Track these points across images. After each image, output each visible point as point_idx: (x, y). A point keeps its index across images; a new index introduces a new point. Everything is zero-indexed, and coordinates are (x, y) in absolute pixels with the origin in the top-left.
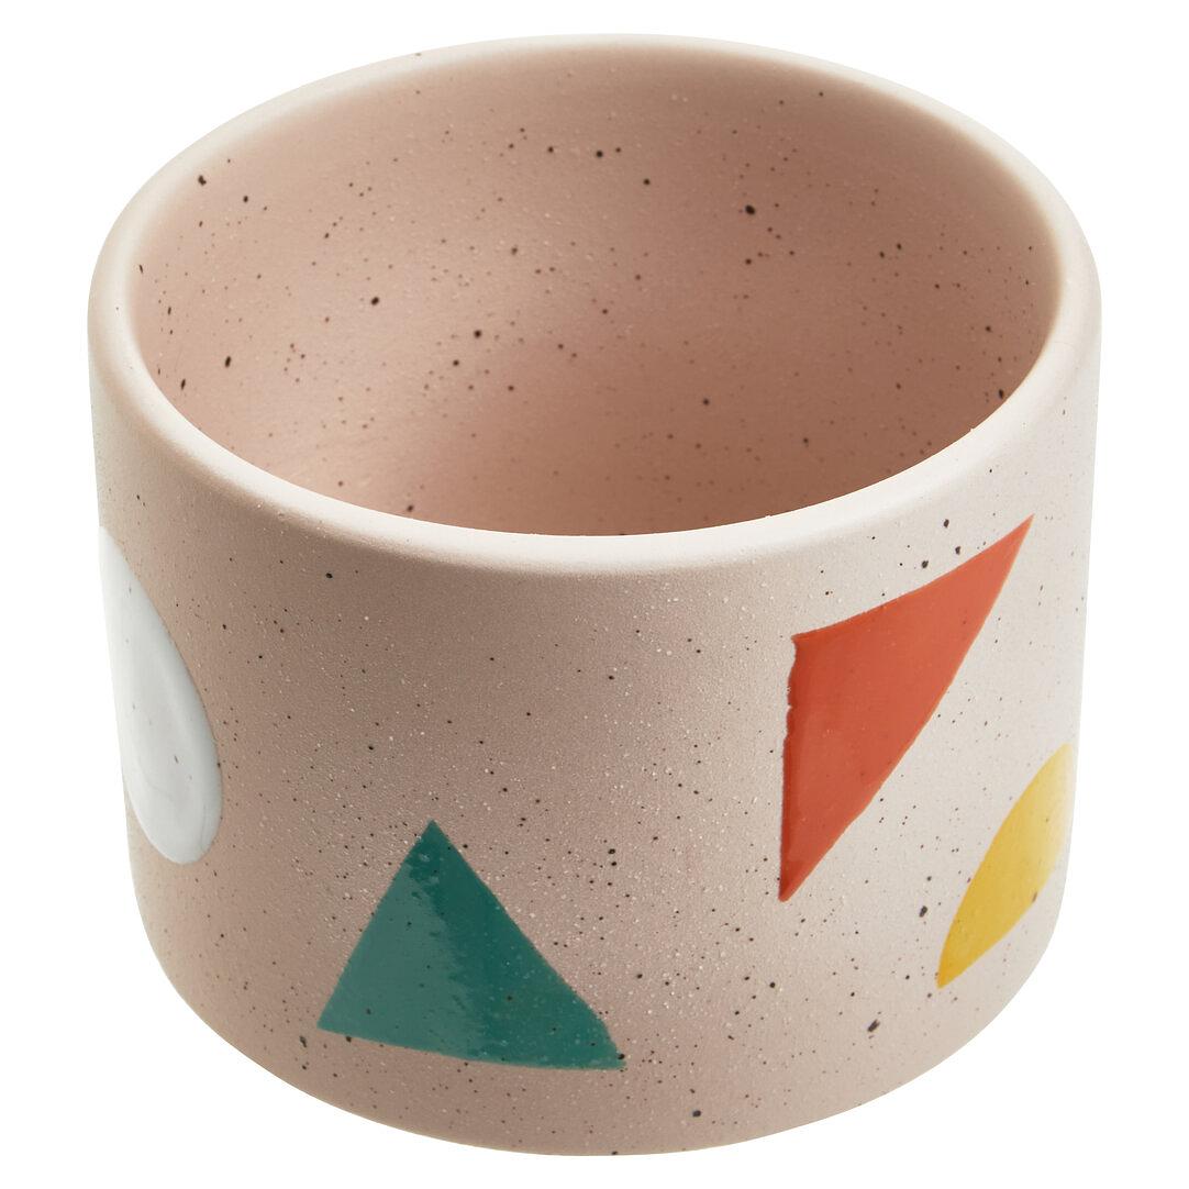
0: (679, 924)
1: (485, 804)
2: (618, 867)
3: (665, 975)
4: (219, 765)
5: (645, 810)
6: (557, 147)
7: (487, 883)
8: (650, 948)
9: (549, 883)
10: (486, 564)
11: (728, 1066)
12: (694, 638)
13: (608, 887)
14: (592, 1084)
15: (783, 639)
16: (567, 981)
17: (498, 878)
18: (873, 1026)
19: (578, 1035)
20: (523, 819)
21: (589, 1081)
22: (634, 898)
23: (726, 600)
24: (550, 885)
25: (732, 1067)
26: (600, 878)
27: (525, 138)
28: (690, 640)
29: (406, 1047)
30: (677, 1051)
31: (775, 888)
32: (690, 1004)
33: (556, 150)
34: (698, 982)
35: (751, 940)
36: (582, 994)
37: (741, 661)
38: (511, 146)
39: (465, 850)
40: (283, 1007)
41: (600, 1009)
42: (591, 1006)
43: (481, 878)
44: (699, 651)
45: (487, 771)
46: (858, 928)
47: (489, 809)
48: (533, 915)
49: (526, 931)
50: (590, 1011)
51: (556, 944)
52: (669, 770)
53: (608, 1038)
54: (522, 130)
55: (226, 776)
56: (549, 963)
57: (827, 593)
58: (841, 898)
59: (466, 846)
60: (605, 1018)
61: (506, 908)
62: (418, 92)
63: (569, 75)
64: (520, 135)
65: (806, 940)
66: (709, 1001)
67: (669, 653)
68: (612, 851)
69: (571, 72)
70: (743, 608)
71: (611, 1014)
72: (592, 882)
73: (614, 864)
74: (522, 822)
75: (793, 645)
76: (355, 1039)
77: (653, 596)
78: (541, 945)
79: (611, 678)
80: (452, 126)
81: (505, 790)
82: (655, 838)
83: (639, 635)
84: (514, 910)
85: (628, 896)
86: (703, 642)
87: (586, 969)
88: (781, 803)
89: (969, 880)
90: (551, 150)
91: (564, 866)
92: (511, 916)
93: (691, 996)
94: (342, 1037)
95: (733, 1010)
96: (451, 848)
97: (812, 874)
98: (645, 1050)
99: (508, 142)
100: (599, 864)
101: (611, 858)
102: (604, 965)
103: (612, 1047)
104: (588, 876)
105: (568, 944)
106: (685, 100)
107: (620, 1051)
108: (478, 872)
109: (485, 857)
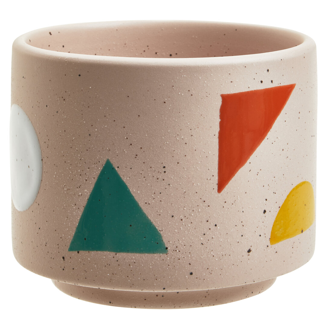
0: (185, 196)
1: (125, 150)
2: (166, 173)
3: (181, 216)
4: (42, 160)
5: (175, 152)
6: (158, 52)
7: (125, 181)
8: (176, 205)
9: (144, 179)
10: (127, 64)
11: (201, 255)
12: (190, 90)
13: (163, 181)
14: (157, 259)
15: (218, 95)
16: (149, 218)
17: (128, 178)
18: (249, 251)
19: (153, 239)
20: (137, 155)
21: (156, 258)
22: (171, 185)
23: (200, 78)
24: (144, 180)
25: (203, 256)
26: (160, 177)
27: (149, 49)
28: (189, 91)
29: (97, 251)
30: (184, 247)
31: (216, 187)
32: (189, 228)
33: (157, 53)
34: (192, 220)
35: (209, 206)
36: (154, 223)
37: (205, 100)
38: (144, 51)
39: (118, 169)
40: (57, 246)
41: (160, 229)
42: (157, 228)
43: (123, 179)
44: (192, 95)
45: (125, 138)
46: (243, 210)
47: (126, 152)
48: (139, 192)
49: (136, 198)
50: (156, 229)
51: (146, 203)
52: (182, 137)
53: (162, 241)
54: (148, 46)
55: (44, 163)
56: (144, 211)
57: (231, 82)
58: (237, 197)
59: (118, 167)
60: (161, 233)
61: (130, 190)
62: (117, 30)
63: (162, 30)
64: (147, 48)
65: (226, 210)
66: (195, 229)
67: (183, 94)
68: (164, 167)
69: (163, 29)
70: (205, 82)
71: (163, 231)
72: (158, 179)
73: (165, 172)
74: (136, 156)
75: (221, 97)
76: (80, 252)
77: (178, 74)
78: (141, 204)
79: (165, 102)
80: (127, 42)
81: (131, 144)
82: (178, 163)
83: (174, 87)
84: (133, 190)
85: (169, 185)
86: (193, 92)
87: (156, 213)
88: (218, 155)
89: (279, 207)
90: (156, 53)
91: (149, 173)
92: (132, 193)
93: (189, 225)
94: (77, 252)
95: (203, 233)
96: (113, 168)
97: (228, 184)
98: (174, 246)
99: (144, 49)
100: (160, 172)
101: (164, 170)
102: (161, 211)
103: (164, 244)
104: (157, 176)
105: (150, 203)
106: (196, 37)
107: (166, 246)
108: (122, 177)
109: (124, 170)
